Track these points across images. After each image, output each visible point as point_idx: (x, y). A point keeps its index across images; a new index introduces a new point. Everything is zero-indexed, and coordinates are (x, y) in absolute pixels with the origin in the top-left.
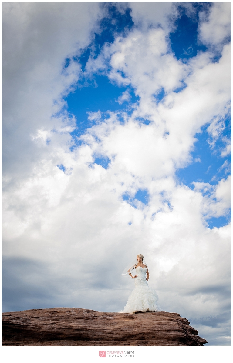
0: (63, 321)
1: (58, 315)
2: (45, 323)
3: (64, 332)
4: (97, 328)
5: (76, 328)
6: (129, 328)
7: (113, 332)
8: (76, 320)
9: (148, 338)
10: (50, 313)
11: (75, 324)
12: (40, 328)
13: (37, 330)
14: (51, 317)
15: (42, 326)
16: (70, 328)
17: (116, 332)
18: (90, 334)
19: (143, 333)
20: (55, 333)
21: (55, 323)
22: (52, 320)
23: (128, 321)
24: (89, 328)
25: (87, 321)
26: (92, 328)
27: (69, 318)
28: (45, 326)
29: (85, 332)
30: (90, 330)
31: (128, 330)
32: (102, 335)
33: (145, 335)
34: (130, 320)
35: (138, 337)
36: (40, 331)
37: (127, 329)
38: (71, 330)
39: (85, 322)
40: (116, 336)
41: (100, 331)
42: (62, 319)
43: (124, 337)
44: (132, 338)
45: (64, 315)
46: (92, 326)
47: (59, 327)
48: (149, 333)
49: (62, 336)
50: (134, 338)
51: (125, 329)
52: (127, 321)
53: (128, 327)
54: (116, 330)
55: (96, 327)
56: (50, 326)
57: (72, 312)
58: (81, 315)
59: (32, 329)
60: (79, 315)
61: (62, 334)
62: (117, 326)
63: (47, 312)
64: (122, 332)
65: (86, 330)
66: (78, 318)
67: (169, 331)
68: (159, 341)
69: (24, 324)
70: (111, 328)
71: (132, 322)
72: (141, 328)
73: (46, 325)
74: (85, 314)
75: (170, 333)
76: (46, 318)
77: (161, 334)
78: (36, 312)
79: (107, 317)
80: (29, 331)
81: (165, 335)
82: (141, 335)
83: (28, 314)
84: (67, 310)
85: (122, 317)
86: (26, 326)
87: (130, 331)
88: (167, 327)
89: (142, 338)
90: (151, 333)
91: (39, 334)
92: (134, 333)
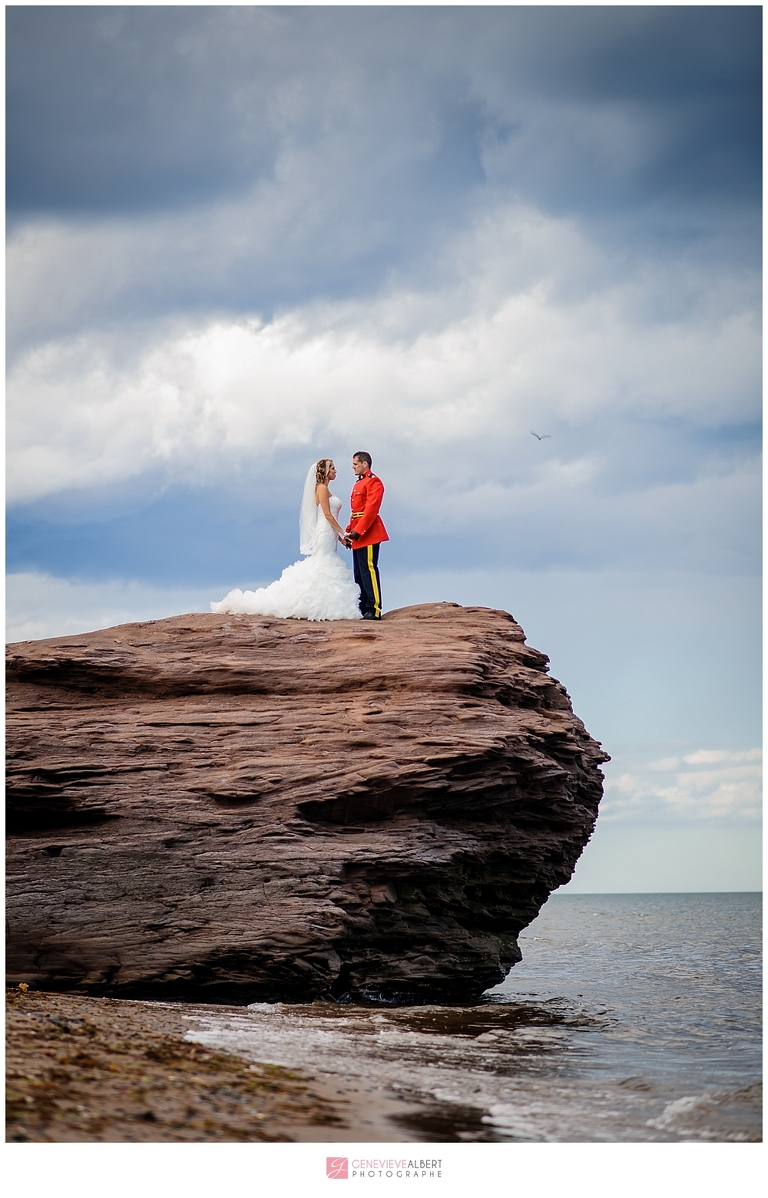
0: (207, 653)
1: (194, 636)
2: (166, 660)
3: (210, 678)
4: (283, 668)
5: (236, 670)
6: (355, 666)
7: (318, 676)
8: (236, 649)
9: (394, 687)
10: (175, 633)
11: (233, 660)
12: (156, 672)
13: (149, 676)
14: (178, 643)
15: (159, 666)
16: (224, 670)
17: (327, 675)
18: (267, 682)
19: (384, 678)
20: (192, 682)
21: (188, 658)
22: (181, 651)
23: (359, 646)
24: (265, 668)
25: (261, 650)
26: (272, 668)
27: (220, 643)
28: (165, 667)
29: (256, 678)
30: (267, 672)
31: (352, 670)
32: (294, 682)
33: (387, 682)
34: (363, 644)
35: (371, 684)
36: (156, 678)
37: (350, 668)
38: (226, 675)
39: (257, 654)
40: (325, 683)
41: (290, 673)
42: (203, 647)
43: (342, 686)
44: (360, 686)
45: (208, 636)
46: (273, 662)
47: (197, 667)
48: (395, 678)
49: (206, 687)
50: (363, 687)
51: (347, 668)
52: (355, 647)
53: (353, 663)
54: (325, 669)
55: (282, 665)
56: (179, 665)
57: (228, 630)
58: (248, 637)
59: (140, 675)
60: (242, 636)
61: (207, 682)
62: (330, 661)
63: (168, 631)
64: (339, 676)
65: (260, 673)
66: (240, 645)
67: (441, 671)
68: (416, 694)
69: (120, 664)
70: (315, 665)
71: (367, 648)
72: (381, 666)
73: (169, 664)
74: (257, 632)
75: (442, 677)
76: (167, 647)
77: (421, 679)
78: (142, 630)
79: (311, 638)
80: (133, 680)
81: (429, 681)
82: (380, 682)
83: (123, 636)
84: (215, 624)
85: (347, 635)
86: (125, 668)
87: (357, 673)
88: (438, 663)
89: (381, 688)
90: (400, 677)
91: (156, 684)
92: (364, 678)
